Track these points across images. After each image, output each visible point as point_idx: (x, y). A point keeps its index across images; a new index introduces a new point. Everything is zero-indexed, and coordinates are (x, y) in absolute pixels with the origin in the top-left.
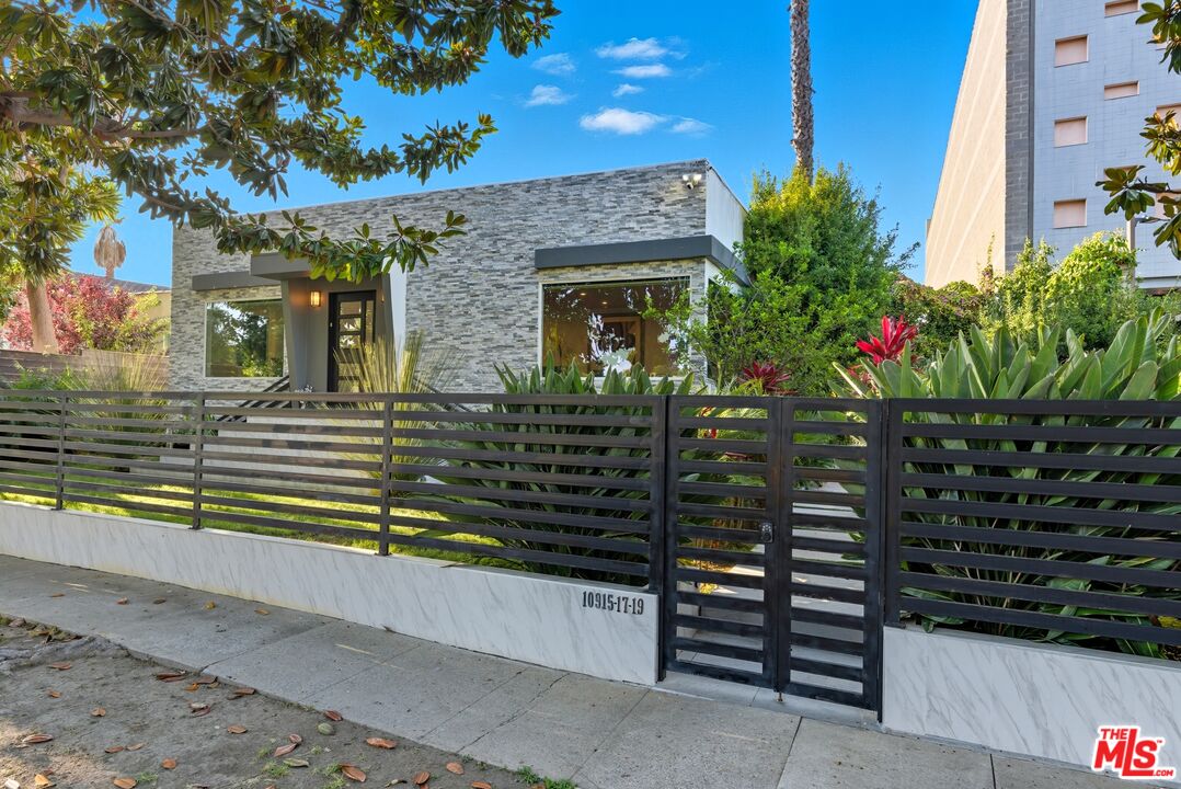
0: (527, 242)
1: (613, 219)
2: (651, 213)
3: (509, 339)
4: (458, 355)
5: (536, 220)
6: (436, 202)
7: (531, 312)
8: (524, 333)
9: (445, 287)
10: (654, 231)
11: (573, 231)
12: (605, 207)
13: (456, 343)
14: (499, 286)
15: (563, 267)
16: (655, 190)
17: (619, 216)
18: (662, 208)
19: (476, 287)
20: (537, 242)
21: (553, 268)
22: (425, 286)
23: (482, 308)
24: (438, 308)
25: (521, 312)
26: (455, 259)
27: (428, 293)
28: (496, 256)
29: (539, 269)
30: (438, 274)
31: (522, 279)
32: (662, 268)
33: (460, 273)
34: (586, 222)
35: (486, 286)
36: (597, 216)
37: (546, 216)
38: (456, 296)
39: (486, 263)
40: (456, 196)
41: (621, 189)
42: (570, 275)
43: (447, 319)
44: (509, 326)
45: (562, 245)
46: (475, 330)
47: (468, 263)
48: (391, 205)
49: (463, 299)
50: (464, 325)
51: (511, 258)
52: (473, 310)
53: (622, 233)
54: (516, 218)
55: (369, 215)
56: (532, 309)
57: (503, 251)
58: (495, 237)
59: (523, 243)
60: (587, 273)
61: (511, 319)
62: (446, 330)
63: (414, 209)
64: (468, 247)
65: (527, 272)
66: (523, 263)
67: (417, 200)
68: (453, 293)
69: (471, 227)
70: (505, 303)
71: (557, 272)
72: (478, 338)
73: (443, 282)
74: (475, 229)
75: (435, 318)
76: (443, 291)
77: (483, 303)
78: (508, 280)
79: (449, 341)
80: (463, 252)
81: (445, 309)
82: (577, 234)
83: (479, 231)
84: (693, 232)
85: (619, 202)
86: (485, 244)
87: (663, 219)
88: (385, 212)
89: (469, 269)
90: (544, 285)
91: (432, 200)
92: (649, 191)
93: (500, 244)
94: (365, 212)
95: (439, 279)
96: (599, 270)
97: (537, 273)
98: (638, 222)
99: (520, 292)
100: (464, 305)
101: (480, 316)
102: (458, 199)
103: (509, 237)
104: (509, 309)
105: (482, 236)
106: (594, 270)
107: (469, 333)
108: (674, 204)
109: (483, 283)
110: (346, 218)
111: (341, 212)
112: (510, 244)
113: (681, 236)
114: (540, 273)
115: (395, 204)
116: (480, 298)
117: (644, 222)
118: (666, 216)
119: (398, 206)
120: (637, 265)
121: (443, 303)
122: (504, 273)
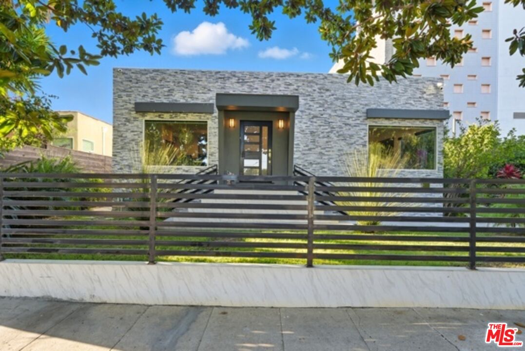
0: (361, 104)
1: (403, 98)
2: (420, 98)
3: (352, 150)
4: (324, 157)
5: (365, 95)
6: (310, 79)
7: (364, 138)
8: (360, 148)
9: (316, 122)
10: (421, 106)
11: (384, 102)
12: (399, 93)
13: (323, 151)
14: (346, 124)
15: (380, 118)
16: (422, 88)
17: (406, 97)
18: (425, 96)
19: (333, 124)
20: (366, 105)
21: (375, 118)
22: (304, 121)
23: (337, 134)
24: (312, 133)
25: (358, 138)
26: (321, 109)
27: (306, 125)
28: (344, 109)
29: (368, 118)
30: (312, 116)
31: (358, 122)
32: (425, 122)
33: (324, 116)
34: (390, 98)
35: (339, 124)
36: (396, 96)
37: (371, 93)
38: (322, 127)
39: (339, 113)
40: (321, 77)
41: (406, 85)
42: (383, 122)
43: (317, 139)
44: (352, 144)
45: (379, 108)
46: (333, 145)
47: (329, 111)
48: (282, 77)
49: (326, 129)
50: (327, 142)
51: (353, 111)
52: (332, 135)
53: (408, 105)
54: (355, 92)
55: (267, 80)
56: (364, 136)
57: (348, 107)
58: (344, 100)
59: (359, 105)
60: (391, 122)
61: (353, 141)
62: (316, 144)
63: (297, 80)
64: (329, 104)
65: (361, 119)
66: (359, 114)
67: (298, 76)
68: (320, 126)
69: (330, 94)
70: (350, 133)
71: (376, 120)
72: (334, 149)
73: (315, 120)
74: (333, 95)
75: (310, 138)
76: (315, 124)
77: (338, 132)
78: (350, 121)
79: (318, 150)
80: (326, 106)
81: (316, 134)
82: (387, 103)
83: (335, 96)
84: (438, 108)
85: (406, 91)
86: (339, 103)
87: (425, 101)
88: (278, 80)
89: (330, 115)
90: (369, 126)
91: (307, 77)
92: (419, 88)
93: (346, 104)
94: (265, 78)
95: (313, 118)
96: (397, 121)
97: (366, 119)
98: (414, 101)
99: (358, 128)
100: (327, 133)
101: (336, 138)
102: (323, 79)
103: (351, 101)
104: (351, 136)
105: (337, 99)
106: (394, 121)
107: (330, 146)
108: (430, 95)
109: (337, 122)
110: (252, 80)
111: (248, 76)
112: (352, 104)
113: (433, 109)
114: (368, 120)
115: (284, 76)
116: (336, 129)
117: (417, 101)
118: (427, 100)
119: (287, 78)
120: (414, 120)
121: (315, 131)
122: (349, 118)
